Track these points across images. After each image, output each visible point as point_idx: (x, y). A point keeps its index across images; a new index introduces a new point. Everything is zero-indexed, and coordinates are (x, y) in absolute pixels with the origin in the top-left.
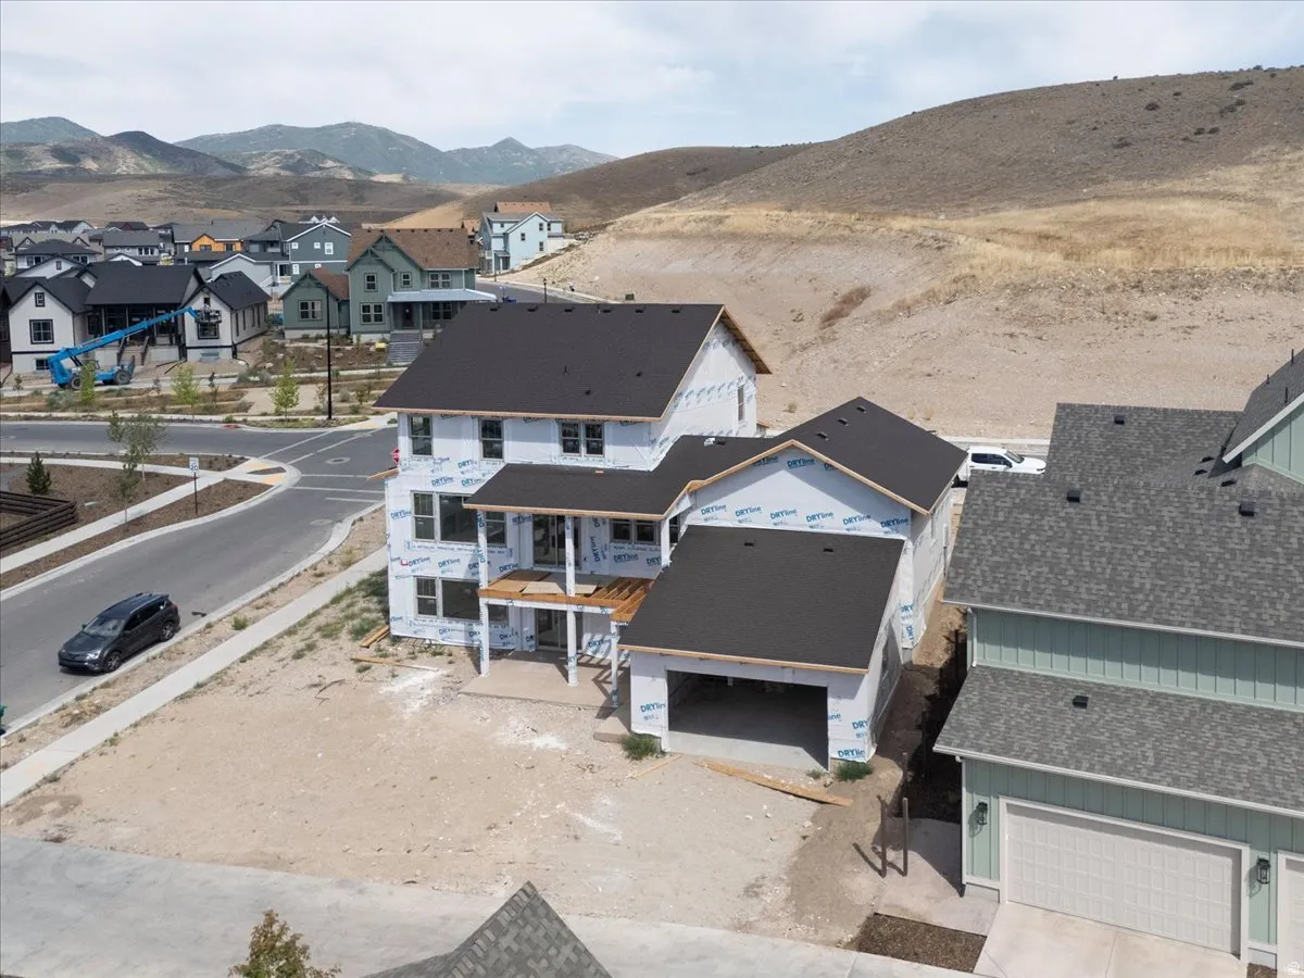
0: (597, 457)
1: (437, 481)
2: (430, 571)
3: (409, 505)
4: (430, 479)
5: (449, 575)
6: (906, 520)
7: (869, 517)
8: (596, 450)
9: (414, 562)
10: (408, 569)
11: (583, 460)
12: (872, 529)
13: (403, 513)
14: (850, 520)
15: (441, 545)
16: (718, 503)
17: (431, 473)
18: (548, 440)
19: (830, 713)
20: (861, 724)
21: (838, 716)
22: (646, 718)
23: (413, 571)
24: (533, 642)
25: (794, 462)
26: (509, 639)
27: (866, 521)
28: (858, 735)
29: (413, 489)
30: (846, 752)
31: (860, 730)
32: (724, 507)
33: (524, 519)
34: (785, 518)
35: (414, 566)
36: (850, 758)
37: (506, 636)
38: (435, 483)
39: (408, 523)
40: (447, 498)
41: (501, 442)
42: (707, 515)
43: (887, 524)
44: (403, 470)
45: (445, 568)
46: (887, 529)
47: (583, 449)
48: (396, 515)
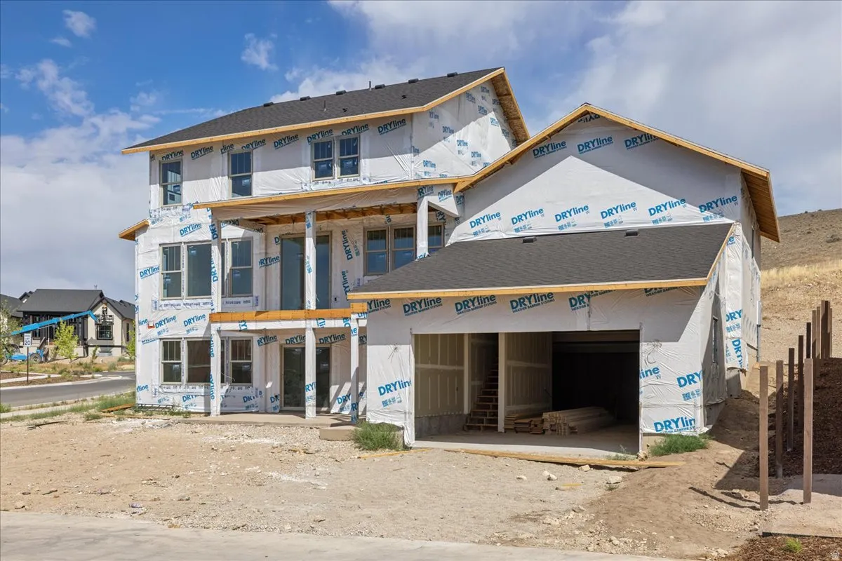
0: (352, 177)
1: (185, 230)
2: (176, 331)
3: (157, 260)
4: (178, 228)
5: (194, 334)
6: (734, 199)
7: (683, 200)
8: (351, 168)
9: (160, 324)
10: (154, 332)
11: (338, 183)
12: (687, 215)
13: (153, 270)
14: (658, 209)
15: (188, 301)
16: (489, 210)
17: (179, 222)
18: (300, 164)
19: (643, 367)
20: (690, 379)
21: (656, 370)
22: (385, 403)
23: (159, 333)
24: (277, 403)
25: (587, 145)
26: (253, 402)
27: (680, 207)
28: (686, 396)
29: (162, 242)
30: (667, 424)
31: (689, 388)
32: (498, 215)
33: (271, 260)
34: (575, 218)
35: (160, 328)
36: (674, 430)
37: (249, 398)
38: (184, 232)
39: (157, 280)
40: (195, 247)
41: (250, 177)
42: (477, 228)
43: (708, 207)
44: (153, 223)
45: (189, 326)
46: (707, 213)
47: (337, 170)
48: (145, 273)
